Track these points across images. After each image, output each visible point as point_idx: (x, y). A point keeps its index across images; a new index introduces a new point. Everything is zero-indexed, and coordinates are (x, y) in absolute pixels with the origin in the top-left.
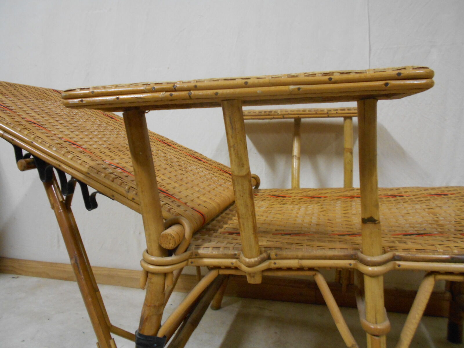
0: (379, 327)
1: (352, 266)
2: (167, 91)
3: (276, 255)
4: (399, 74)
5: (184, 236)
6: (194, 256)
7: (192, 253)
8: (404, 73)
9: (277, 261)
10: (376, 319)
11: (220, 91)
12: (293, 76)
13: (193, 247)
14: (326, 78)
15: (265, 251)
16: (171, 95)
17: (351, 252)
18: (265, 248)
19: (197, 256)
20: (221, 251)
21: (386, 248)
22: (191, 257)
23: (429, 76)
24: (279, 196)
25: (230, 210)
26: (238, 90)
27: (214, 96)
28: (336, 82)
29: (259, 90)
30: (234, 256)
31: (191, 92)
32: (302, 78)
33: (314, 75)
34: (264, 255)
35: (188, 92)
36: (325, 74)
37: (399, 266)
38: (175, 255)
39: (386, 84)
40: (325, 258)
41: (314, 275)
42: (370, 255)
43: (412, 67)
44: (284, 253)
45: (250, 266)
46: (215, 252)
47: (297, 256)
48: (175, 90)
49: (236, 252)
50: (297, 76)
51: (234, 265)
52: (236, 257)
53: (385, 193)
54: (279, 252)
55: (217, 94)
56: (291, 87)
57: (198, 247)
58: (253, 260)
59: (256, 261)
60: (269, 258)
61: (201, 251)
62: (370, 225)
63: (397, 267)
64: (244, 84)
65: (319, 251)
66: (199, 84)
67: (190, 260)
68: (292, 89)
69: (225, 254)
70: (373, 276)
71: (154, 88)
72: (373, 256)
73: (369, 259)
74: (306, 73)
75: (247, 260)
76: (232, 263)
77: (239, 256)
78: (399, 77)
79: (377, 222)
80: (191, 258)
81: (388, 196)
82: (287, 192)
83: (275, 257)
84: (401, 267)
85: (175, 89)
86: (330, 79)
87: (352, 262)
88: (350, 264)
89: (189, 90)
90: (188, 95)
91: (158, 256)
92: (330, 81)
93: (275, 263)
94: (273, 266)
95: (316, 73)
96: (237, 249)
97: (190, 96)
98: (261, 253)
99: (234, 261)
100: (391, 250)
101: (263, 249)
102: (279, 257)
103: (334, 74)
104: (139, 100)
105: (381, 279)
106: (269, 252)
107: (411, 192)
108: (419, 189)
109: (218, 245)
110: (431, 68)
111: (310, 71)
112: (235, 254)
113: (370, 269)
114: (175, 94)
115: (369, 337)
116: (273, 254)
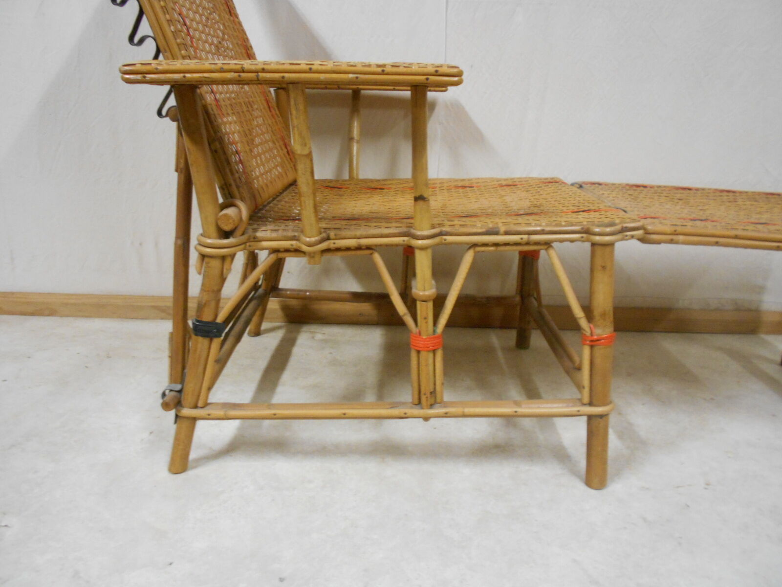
0: (427, 293)
1: (406, 243)
2: (235, 72)
3: (335, 235)
4: (437, 71)
5: (241, 219)
6: (252, 240)
7: (250, 236)
8: (441, 70)
9: (336, 241)
10: (424, 287)
11: (286, 75)
12: (352, 66)
13: (250, 231)
14: (380, 70)
15: (324, 232)
16: (239, 76)
17: (405, 229)
18: (324, 229)
19: (256, 240)
20: (280, 234)
21: (435, 225)
22: (249, 240)
23: (460, 74)
24: (334, 187)
25: (278, 201)
26: (303, 75)
27: (281, 79)
28: (388, 74)
29: (322, 77)
30: (294, 238)
31: (259, 74)
32: (359, 68)
33: (369, 66)
34: (324, 235)
35: (256, 74)
36: (379, 66)
37: (445, 240)
38: (233, 237)
39: (427, 79)
40: (382, 236)
41: (371, 254)
42: (419, 230)
43: (448, 65)
44: (344, 233)
45: (310, 245)
46: (274, 235)
47: (356, 235)
48: (243, 72)
49: (296, 234)
50: (355, 66)
51: (295, 247)
52: (296, 238)
53: (456, 184)
54: (338, 232)
55: (283, 77)
56: (351, 76)
57: (255, 230)
58: (313, 239)
59: (316, 241)
60: (328, 238)
61: (259, 234)
62: (421, 203)
63: (443, 241)
64: (308, 70)
65: (376, 230)
66: (266, 67)
67: (248, 244)
68: (352, 77)
69: (285, 236)
70: (423, 248)
71: (222, 68)
72: (422, 230)
73: (419, 233)
74: (363, 63)
75: (308, 239)
76: (292, 245)
77: (299, 237)
78: (436, 73)
79: (426, 200)
80: (250, 242)
81: (457, 187)
82: (343, 183)
83: (334, 237)
84: (447, 241)
85: (243, 70)
86: (383, 71)
87: (406, 238)
88: (404, 241)
89: (257, 72)
90: (255, 77)
91: (215, 239)
92: (383, 73)
93: (334, 243)
94: (332, 246)
95: (371, 64)
96: (296, 231)
97: (258, 78)
98: (321, 234)
99: (294, 242)
100: (439, 227)
101: (323, 230)
102: (338, 237)
103: (387, 66)
104: (207, 79)
105: (429, 251)
106: (329, 232)
107: (483, 182)
108: (492, 180)
109: (276, 228)
110: (462, 68)
111: (367, 61)
112: (295, 236)
113: (420, 242)
114: (243, 75)
115: (418, 304)
116: (332, 234)
